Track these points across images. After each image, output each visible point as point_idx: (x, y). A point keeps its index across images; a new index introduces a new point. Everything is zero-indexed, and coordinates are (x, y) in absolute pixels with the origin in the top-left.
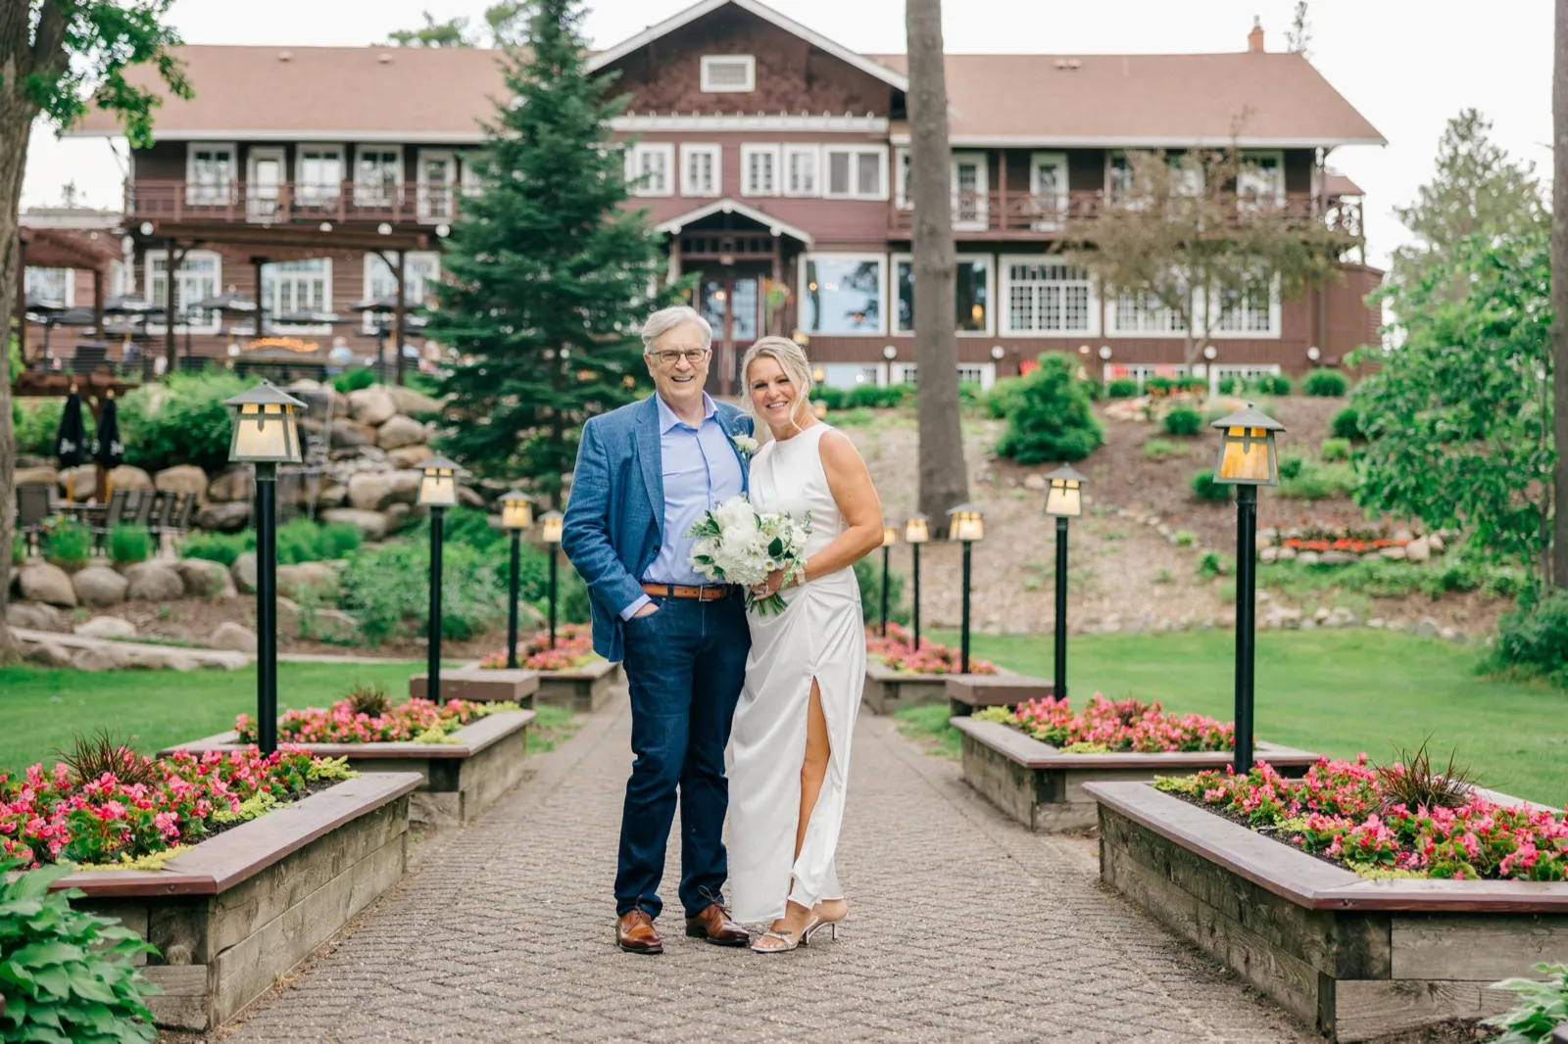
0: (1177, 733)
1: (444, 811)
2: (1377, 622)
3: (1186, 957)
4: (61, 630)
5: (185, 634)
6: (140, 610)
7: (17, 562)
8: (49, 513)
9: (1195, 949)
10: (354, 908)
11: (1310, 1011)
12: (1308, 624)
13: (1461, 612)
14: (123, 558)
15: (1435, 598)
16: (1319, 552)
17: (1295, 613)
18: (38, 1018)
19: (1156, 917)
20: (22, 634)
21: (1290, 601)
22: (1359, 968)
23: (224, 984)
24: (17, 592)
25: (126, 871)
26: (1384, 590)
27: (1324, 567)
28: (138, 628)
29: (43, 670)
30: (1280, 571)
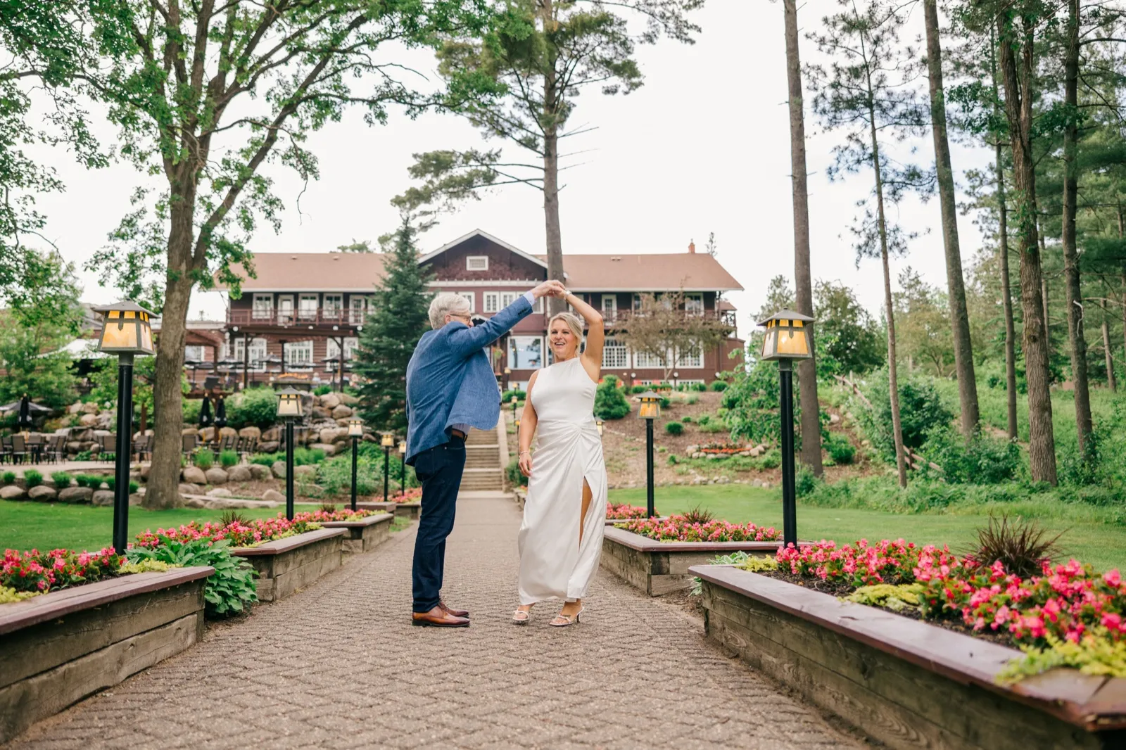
0: (631, 513)
1: (357, 547)
2: (738, 481)
4: (200, 494)
5: (252, 495)
6: (233, 485)
7: (183, 467)
8: (195, 446)
10: (322, 574)
11: (644, 587)
12: (711, 482)
13: (771, 476)
14: (227, 464)
15: (761, 471)
16: (715, 453)
17: (705, 479)
18: (221, 584)
19: (610, 570)
20: (185, 495)
21: (704, 473)
22: (658, 570)
23: (278, 587)
24: (182, 479)
25: (246, 548)
26: (741, 468)
27: (718, 460)
28: (232, 493)
29: (194, 510)
30: (700, 462)
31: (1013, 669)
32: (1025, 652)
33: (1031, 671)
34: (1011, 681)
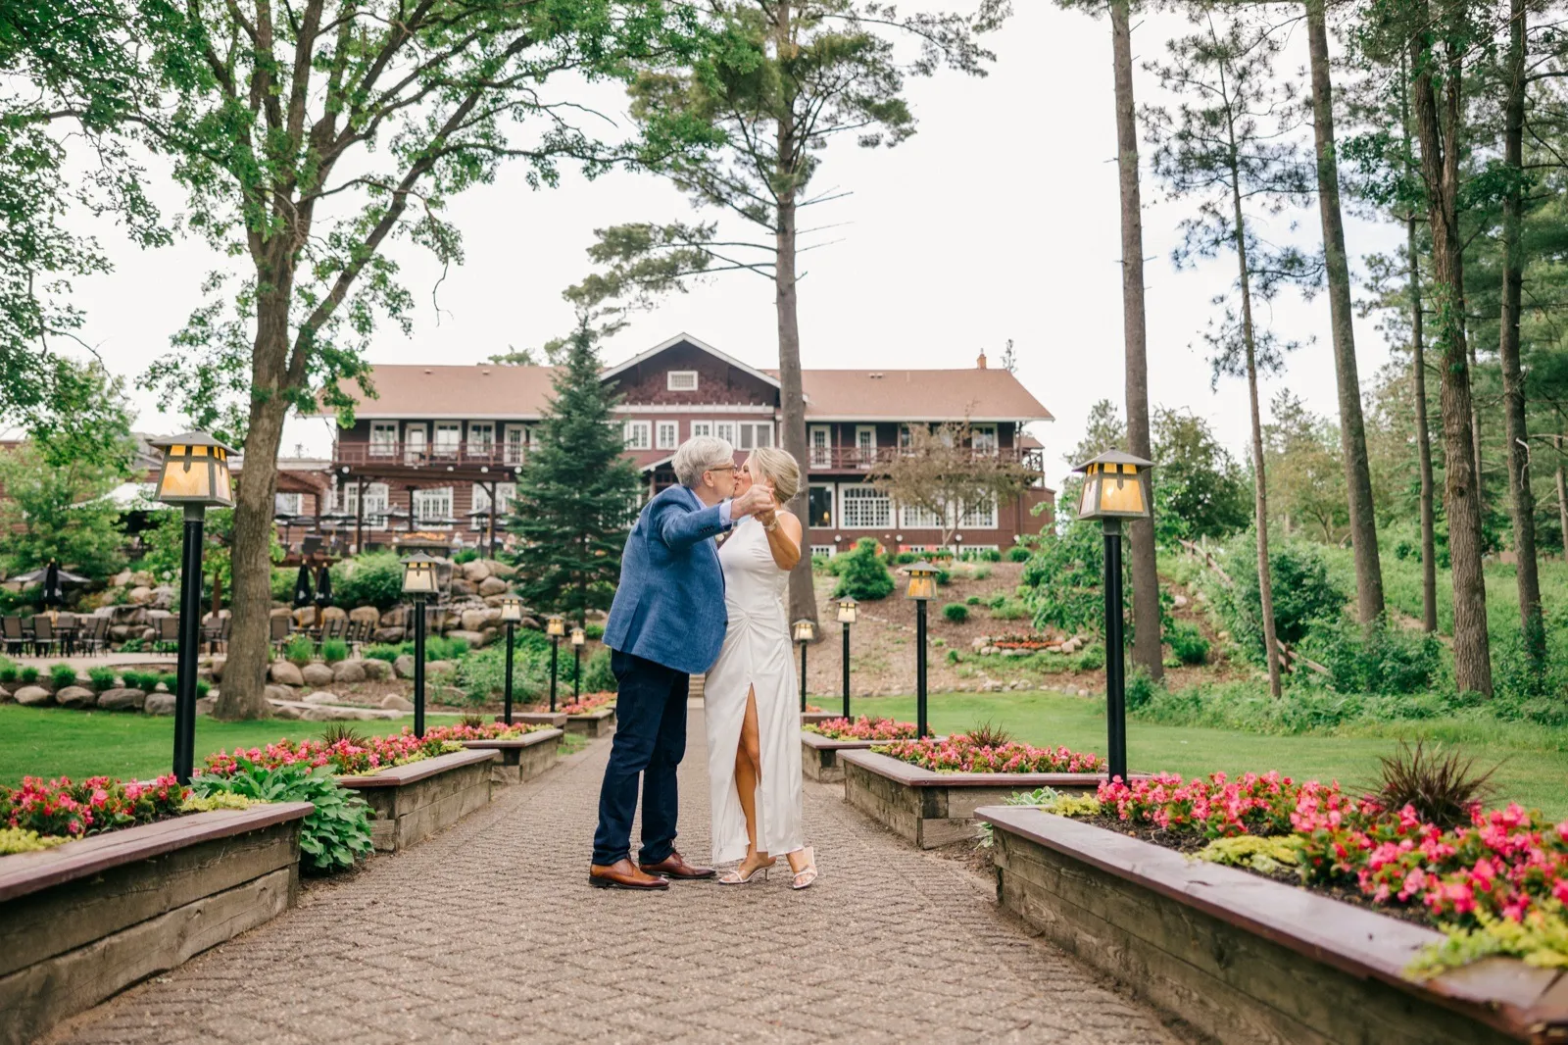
0: (895, 730)
1: (512, 776)
2: (1045, 687)
3: (872, 824)
4: (295, 700)
5: (367, 701)
6: (340, 688)
7: (271, 662)
8: (289, 632)
9: (877, 821)
10: (463, 813)
11: (912, 835)
12: (1007, 689)
13: (1091, 681)
14: (332, 658)
15: (1077, 673)
16: (1013, 649)
17: (999, 683)
18: (323, 827)
19: (864, 811)
20: (273, 701)
21: (997, 676)
22: (932, 812)
23: (402, 831)
24: (270, 678)
25: (358, 777)
26: (1049, 670)
27: (1017, 657)
28: (339, 698)
29: (285, 721)
30: (991, 660)
31: (1429, 958)
32: (1446, 934)
33: (1453, 960)
34: (1427, 975)
